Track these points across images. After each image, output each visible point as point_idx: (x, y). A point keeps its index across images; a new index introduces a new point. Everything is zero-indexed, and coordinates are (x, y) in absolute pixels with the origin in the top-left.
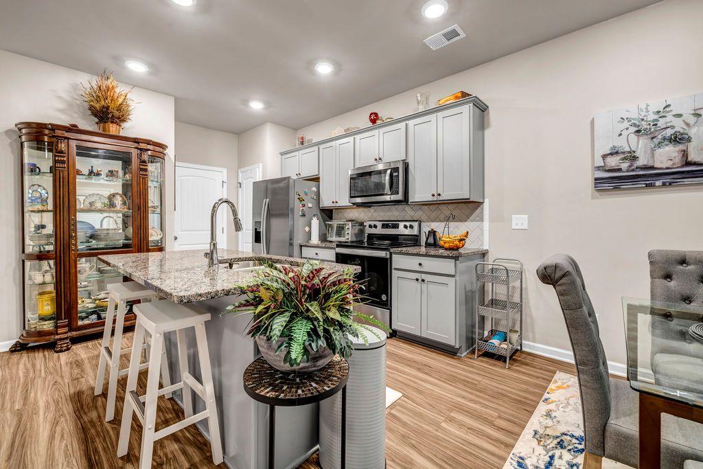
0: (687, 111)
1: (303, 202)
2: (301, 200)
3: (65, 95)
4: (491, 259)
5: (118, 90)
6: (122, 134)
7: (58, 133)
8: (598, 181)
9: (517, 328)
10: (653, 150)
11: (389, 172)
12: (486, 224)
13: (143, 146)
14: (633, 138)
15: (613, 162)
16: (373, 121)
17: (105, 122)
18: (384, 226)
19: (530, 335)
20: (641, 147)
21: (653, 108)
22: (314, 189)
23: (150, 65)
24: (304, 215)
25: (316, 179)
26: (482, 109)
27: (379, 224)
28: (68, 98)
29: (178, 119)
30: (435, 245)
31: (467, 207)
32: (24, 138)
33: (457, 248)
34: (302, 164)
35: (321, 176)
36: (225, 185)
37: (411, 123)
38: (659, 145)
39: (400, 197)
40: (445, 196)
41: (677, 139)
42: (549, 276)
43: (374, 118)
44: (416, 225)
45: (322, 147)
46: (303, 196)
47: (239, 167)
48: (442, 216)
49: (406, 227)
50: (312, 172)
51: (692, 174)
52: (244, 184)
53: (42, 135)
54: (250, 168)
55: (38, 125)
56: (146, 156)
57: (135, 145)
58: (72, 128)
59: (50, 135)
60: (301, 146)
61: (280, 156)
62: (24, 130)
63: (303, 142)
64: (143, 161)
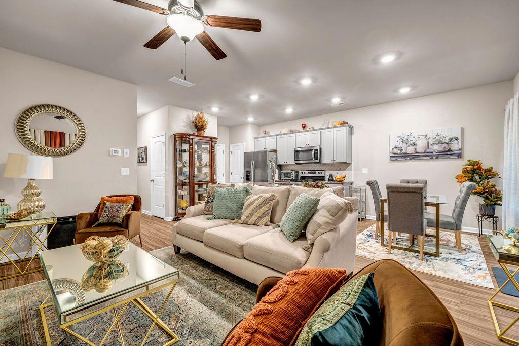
0: (416, 136)
2: (270, 161)
3: (185, 120)
4: (354, 184)
6: (205, 135)
7: (191, 137)
8: (391, 157)
9: (364, 210)
10: (407, 148)
11: (313, 151)
12: (353, 172)
13: (213, 140)
14: (401, 143)
15: (395, 151)
16: (304, 127)
17: (200, 131)
18: (308, 173)
19: (369, 213)
20: (403, 146)
21: (407, 134)
22: (275, 156)
23: (219, 108)
24: (271, 168)
25: (275, 151)
26: (351, 128)
27: (306, 172)
29: (218, 125)
30: (332, 180)
31: (345, 165)
32: (177, 139)
33: (342, 181)
34: (267, 144)
35: (278, 150)
37: (323, 131)
38: (409, 146)
39: (318, 161)
40: (337, 161)
41: (413, 145)
42: (369, 184)
43: (304, 126)
44: (323, 172)
45: (278, 137)
46: (271, 159)
47: (230, 144)
48: (335, 169)
49: (319, 173)
50: (274, 148)
51: (417, 156)
52: (234, 152)
53: (182, 138)
54: (239, 144)
55: (183, 134)
56: (213, 144)
57: (210, 139)
58: (193, 135)
59: (186, 138)
60: (265, 135)
61: (254, 140)
62: (177, 136)
63: (265, 133)
64: (212, 146)
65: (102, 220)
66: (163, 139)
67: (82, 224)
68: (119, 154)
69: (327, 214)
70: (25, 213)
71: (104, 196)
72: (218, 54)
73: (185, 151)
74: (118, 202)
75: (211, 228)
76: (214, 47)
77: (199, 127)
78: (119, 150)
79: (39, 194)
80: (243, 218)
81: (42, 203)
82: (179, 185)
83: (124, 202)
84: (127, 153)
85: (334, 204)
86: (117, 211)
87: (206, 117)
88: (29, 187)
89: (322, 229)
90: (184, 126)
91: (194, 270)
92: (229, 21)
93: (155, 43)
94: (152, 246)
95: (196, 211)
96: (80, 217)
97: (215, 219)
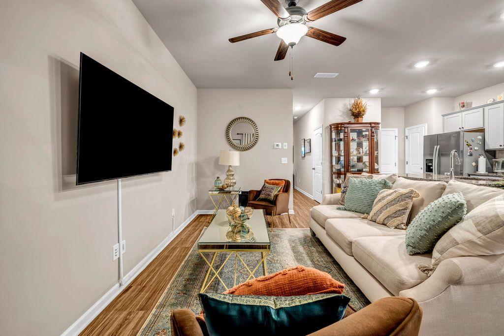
1: (470, 147)
2: (469, 145)
5: (363, 103)
6: (364, 121)
7: (345, 125)
13: (373, 125)
17: (358, 118)
22: (480, 137)
24: (471, 155)
25: (482, 131)
28: (342, 110)
32: (333, 129)
34: (465, 121)
35: (486, 128)
36: (397, 138)
45: (486, 108)
46: (470, 142)
47: (405, 127)
50: (479, 125)
52: (410, 137)
53: (338, 128)
54: (417, 126)
55: (338, 124)
56: (373, 130)
57: (370, 125)
58: (349, 123)
59: (341, 127)
60: (464, 109)
61: (442, 117)
62: (333, 127)
63: (463, 106)
64: (372, 132)
65: (262, 196)
66: (320, 131)
67: (251, 197)
68: (280, 147)
69: (474, 229)
70: (226, 186)
71: (267, 179)
72: (336, 40)
73: (341, 140)
74: (273, 184)
75: (335, 218)
76: (328, 36)
77: (357, 114)
78: (280, 144)
79: (233, 175)
80: (371, 214)
81: (234, 181)
82: (334, 173)
83: (277, 184)
84: (285, 146)
85: (492, 213)
86: (271, 192)
87: (364, 102)
88: (229, 171)
89: (459, 249)
90: (341, 116)
91: (317, 255)
92: (326, 8)
93: (281, 55)
94: (299, 224)
95: (332, 200)
96: (251, 192)
97: (346, 210)
